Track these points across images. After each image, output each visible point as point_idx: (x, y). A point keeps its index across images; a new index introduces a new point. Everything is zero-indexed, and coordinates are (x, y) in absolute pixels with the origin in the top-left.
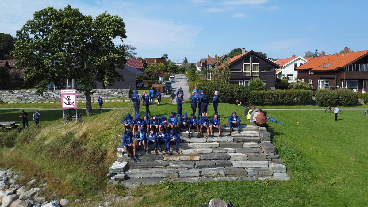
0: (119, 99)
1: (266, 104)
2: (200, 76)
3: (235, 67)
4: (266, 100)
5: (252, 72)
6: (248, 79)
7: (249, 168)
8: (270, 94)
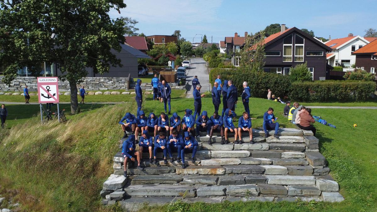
0: (114, 91)
1: (313, 99)
2: (225, 61)
3: (273, 49)
4: (312, 94)
5: (295, 56)
6: (289, 65)
7: (289, 185)
8: (318, 87)
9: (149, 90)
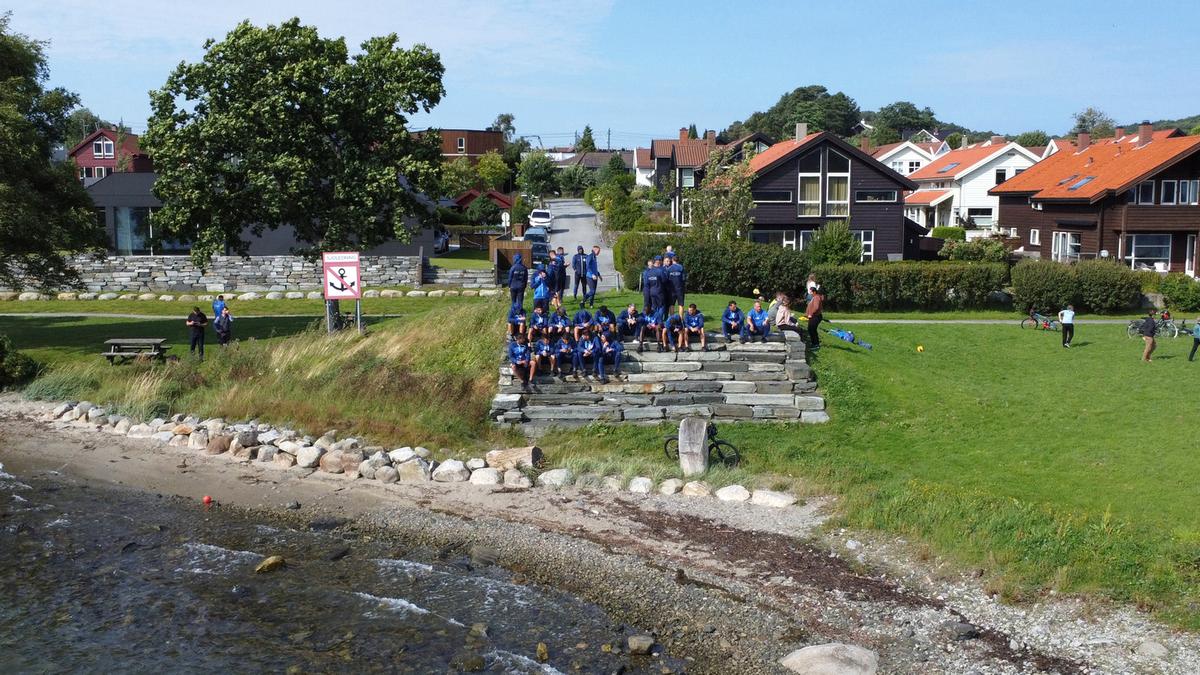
1: (860, 305)
3: (772, 187)
4: (861, 295)
5: (828, 202)
6: (813, 224)
8: (871, 276)
9: (470, 286)
